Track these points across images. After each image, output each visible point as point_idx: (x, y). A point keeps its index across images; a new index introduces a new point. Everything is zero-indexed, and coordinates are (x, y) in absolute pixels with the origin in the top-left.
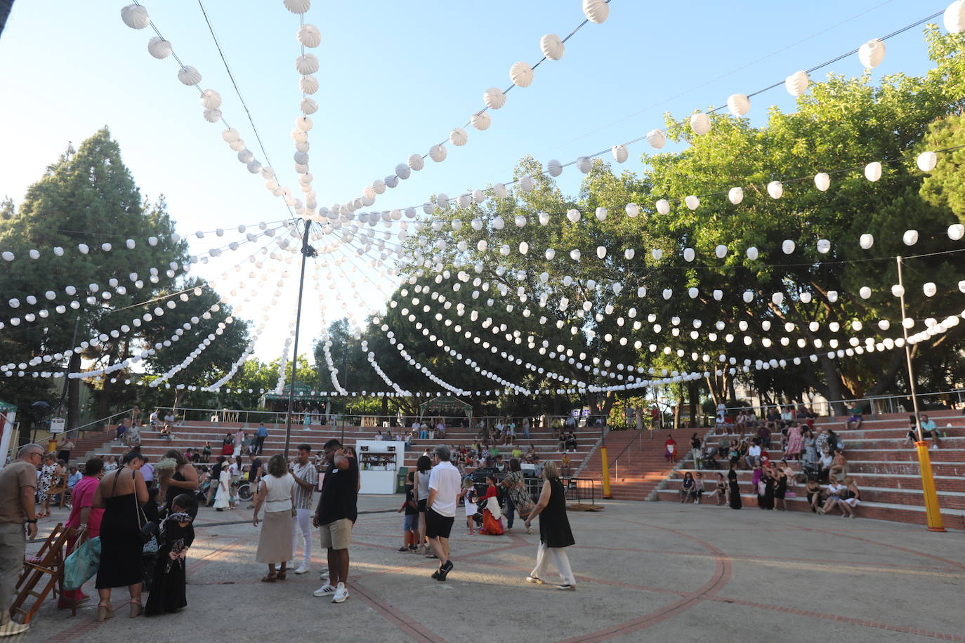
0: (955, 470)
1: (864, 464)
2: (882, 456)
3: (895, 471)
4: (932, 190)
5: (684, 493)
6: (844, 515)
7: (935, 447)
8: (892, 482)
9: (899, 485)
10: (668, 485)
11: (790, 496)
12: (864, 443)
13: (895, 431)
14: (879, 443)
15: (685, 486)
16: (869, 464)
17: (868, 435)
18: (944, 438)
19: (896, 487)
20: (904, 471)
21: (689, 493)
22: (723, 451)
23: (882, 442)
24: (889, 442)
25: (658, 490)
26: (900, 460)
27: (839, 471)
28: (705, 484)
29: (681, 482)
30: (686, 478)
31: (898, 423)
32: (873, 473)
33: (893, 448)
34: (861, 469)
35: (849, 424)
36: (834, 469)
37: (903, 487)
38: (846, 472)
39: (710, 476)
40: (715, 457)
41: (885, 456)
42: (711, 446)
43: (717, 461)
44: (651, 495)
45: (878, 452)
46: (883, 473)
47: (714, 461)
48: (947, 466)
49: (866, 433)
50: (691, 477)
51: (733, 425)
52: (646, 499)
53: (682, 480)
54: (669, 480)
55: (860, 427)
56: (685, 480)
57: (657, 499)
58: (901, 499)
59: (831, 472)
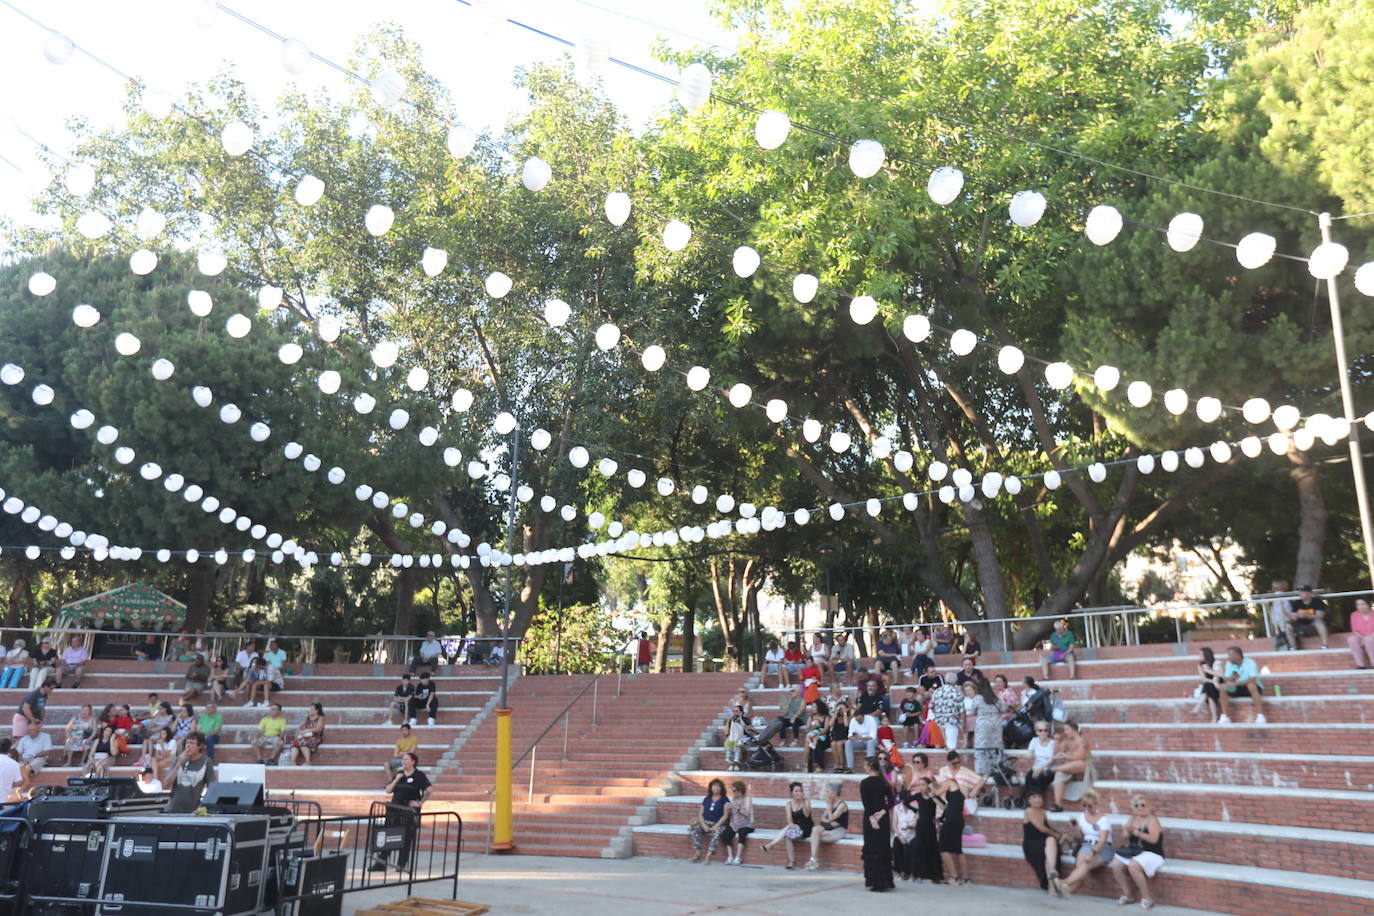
0: (1348, 775)
1: (1123, 760)
2: (1150, 739)
3: (1196, 776)
4: (1289, 140)
5: (704, 835)
6: (1124, 898)
7: (1261, 718)
8: (1209, 807)
9: (1225, 814)
10: (661, 814)
11: (975, 845)
12: (1098, 709)
13: (1156, 683)
14: (1131, 708)
15: (708, 816)
16: (1134, 759)
17: (1097, 692)
18: (1277, 699)
19: (1218, 818)
20: (1218, 775)
21: (716, 835)
22: (788, 728)
23: (1137, 707)
24: (1154, 706)
25: (637, 825)
26: (1192, 749)
27: (1076, 776)
28: (757, 809)
29: (695, 806)
30: (711, 793)
31: (1153, 665)
32: (1144, 780)
33: (1162, 720)
34: (1115, 769)
35: (1049, 665)
36: (1066, 772)
37: (1238, 817)
38: (1091, 779)
39: (762, 789)
40: (773, 741)
41: (1158, 738)
42: (760, 714)
43: (777, 749)
44: (618, 843)
45: (1141, 731)
46: (1168, 781)
47: (770, 750)
48: (1324, 766)
49: (1093, 687)
50: (723, 792)
51: (801, 665)
52: (606, 852)
53: (699, 799)
54: (663, 798)
55: (1078, 674)
56: (707, 802)
57: (633, 851)
58: (1256, 852)
59: (1058, 781)
